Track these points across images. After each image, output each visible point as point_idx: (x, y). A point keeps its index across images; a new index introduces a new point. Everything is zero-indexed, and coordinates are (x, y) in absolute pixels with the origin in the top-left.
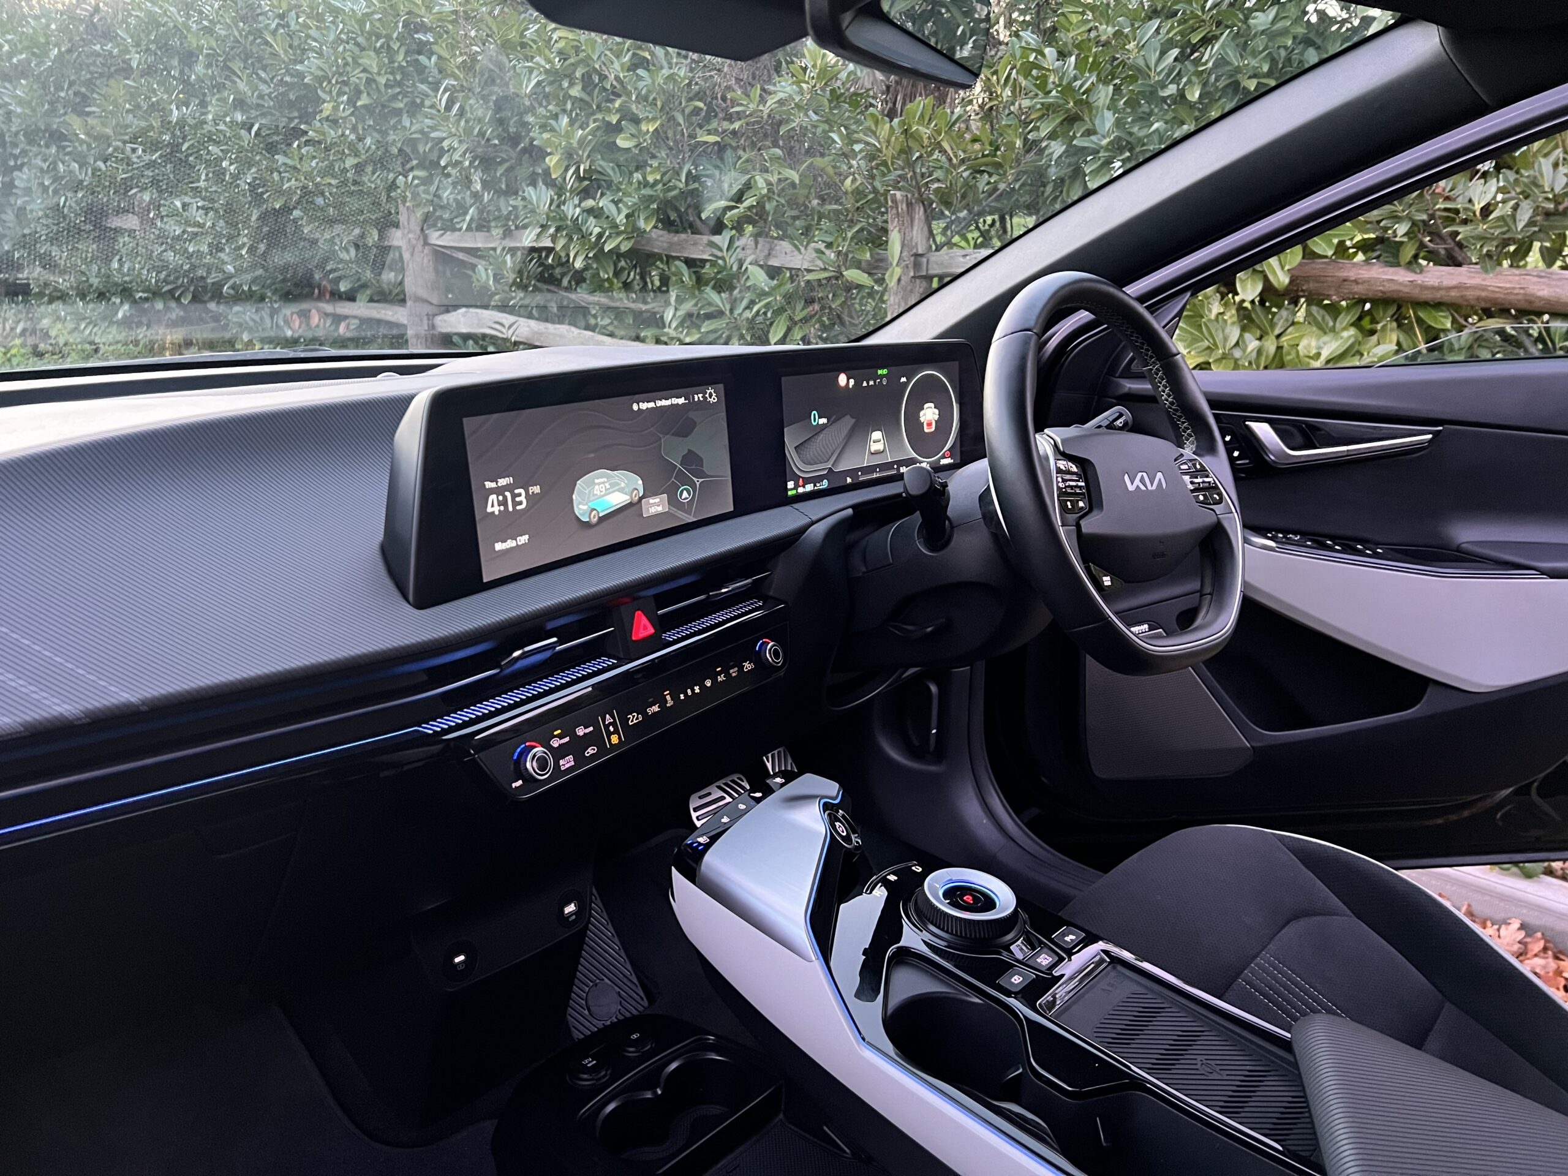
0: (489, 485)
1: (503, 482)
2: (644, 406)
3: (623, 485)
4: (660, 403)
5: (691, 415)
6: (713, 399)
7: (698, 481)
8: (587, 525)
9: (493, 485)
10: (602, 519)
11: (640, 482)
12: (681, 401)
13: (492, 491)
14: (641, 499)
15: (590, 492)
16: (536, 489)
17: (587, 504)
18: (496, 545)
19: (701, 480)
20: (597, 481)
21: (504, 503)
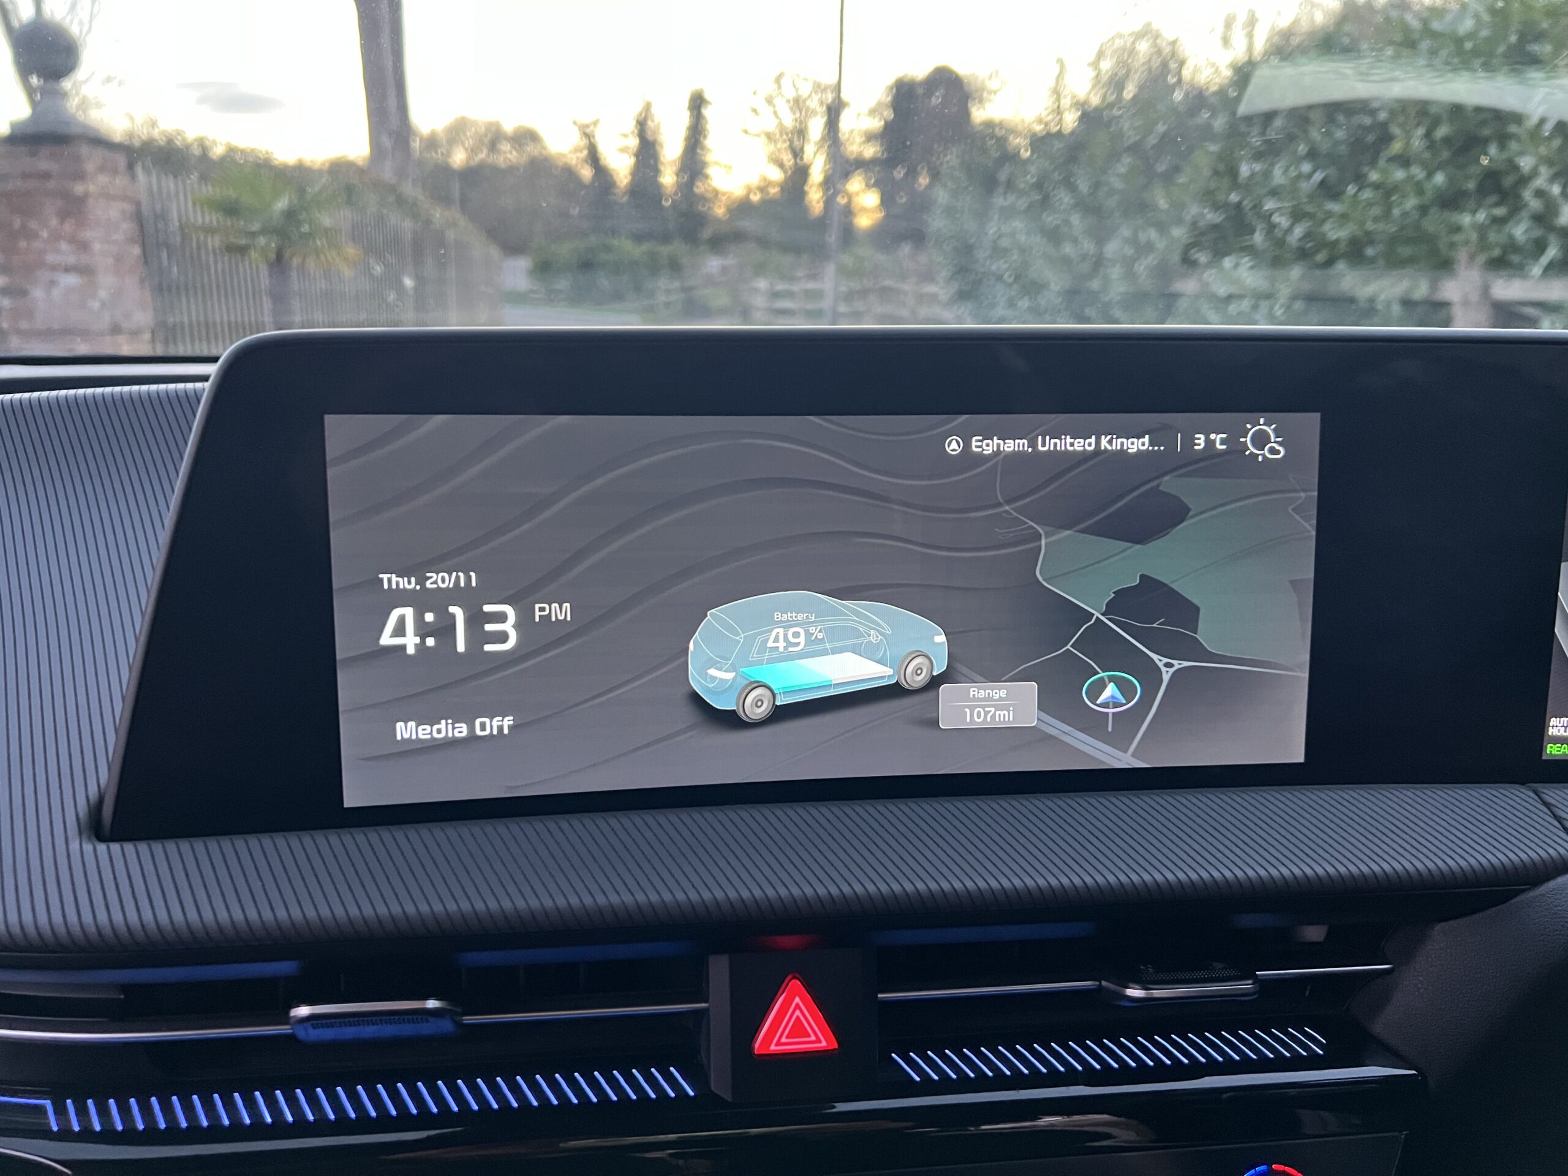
0: (391, 580)
1: (439, 580)
2: (989, 447)
3: (874, 637)
4: (1048, 445)
5: (1169, 484)
6: (1275, 450)
7: (1167, 668)
8: (731, 720)
9: (408, 584)
10: (781, 714)
11: (941, 638)
12: (1137, 445)
13: (401, 598)
14: (935, 683)
15: (749, 640)
16: (562, 612)
17: (733, 668)
18: (400, 725)
19: (1177, 664)
20: (777, 616)
21: (445, 630)
